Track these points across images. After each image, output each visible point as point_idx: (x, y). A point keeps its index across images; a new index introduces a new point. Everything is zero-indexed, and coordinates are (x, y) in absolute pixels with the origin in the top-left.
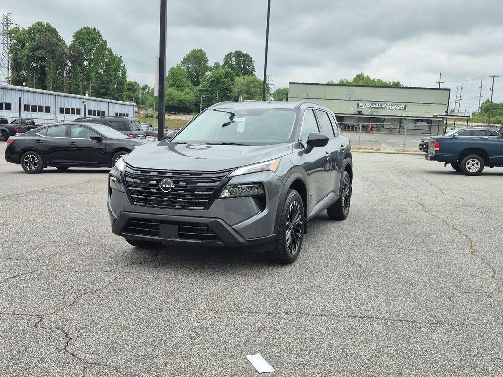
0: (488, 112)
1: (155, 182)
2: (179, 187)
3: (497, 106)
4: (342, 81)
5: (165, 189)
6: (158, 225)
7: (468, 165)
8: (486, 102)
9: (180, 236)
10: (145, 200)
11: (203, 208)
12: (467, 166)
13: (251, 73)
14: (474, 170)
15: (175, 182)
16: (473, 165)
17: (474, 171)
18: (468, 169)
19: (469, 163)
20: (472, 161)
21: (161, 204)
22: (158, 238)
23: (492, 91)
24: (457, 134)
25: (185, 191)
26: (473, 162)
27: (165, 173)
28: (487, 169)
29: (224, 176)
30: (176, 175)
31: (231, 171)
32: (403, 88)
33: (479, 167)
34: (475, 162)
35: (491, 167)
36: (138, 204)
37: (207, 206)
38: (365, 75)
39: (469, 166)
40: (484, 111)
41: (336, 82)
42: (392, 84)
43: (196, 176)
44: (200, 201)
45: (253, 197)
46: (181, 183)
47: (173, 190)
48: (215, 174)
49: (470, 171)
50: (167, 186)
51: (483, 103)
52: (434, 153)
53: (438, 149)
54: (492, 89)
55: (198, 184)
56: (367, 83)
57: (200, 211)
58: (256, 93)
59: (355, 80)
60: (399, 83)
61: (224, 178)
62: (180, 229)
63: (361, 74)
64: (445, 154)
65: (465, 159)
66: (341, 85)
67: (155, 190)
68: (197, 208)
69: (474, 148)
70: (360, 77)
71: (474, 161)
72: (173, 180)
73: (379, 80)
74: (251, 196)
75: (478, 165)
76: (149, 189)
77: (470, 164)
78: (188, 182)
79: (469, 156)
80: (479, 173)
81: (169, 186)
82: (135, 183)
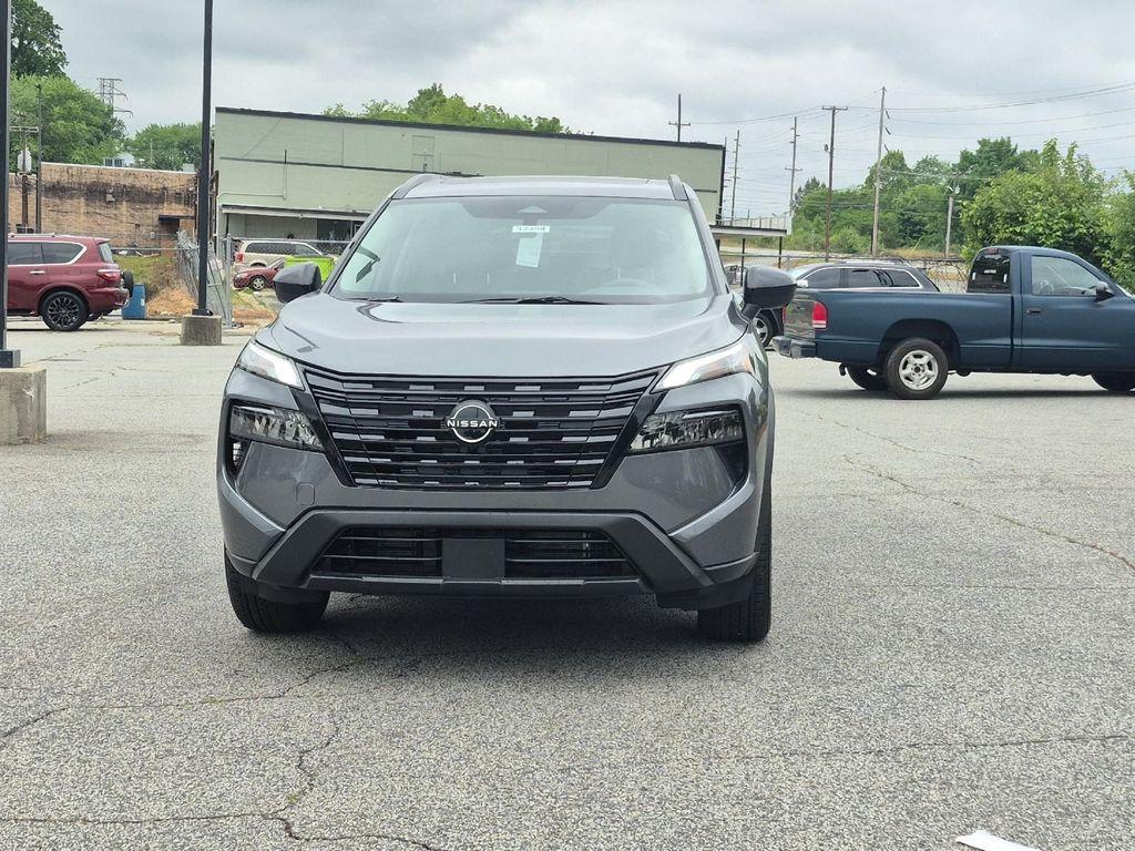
0: (817, 218)
1: (430, 414)
2: (510, 424)
3: (840, 200)
4: (378, 107)
5: (469, 432)
6: (439, 545)
7: (904, 368)
8: (807, 186)
9: (511, 571)
10: (397, 469)
11: (589, 483)
12: (903, 373)
13: (53, 66)
14: (920, 383)
15: (496, 410)
16: (917, 368)
17: (922, 387)
18: (906, 382)
19: (906, 363)
20: (916, 356)
21: (453, 478)
22: (440, 581)
23: (831, 153)
24: (804, 283)
25: (531, 436)
26: (918, 361)
27: (461, 386)
28: (954, 381)
29: (644, 389)
30: (498, 391)
31: (654, 373)
32: (570, 136)
33: (934, 373)
34: (924, 361)
35: (964, 372)
36: (375, 482)
37: (600, 477)
38: (448, 94)
39: (909, 370)
40: (806, 215)
41: (355, 109)
42: (535, 124)
43: (559, 394)
44: (580, 462)
45: (715, 445)
46: (517, 415)
47: (495, 435)
48: (613, 383)
49: (912, 386)
50: (474, 424)
51: (800, 190)
52: (812, 335)
53: (822, 324)
54: (830, 149)
55: (573, 414)
56: (455, 117)
57: (579, 493)
58: (75, 137)
59: (415, 105)
60: (556, 121)
61: (646, 394)
62: (510, 550)
63: (434, 88)
64: (843, 339)
65: (896, 352)
66: (377, 119)
67: (433, 439)
68: (570, 484)
69: (921, 320)
70: (431, 96)
71: (921, 356)
72: (492, 406)
73: (494, 108)
74: (714, 445)
75: (930, 369)
76: (413, 435)
77: (909, 366)
78: (537, 410)
79: (908, 343)
80: (935, 393)
81: (483, 424)
82: (356, 419)
